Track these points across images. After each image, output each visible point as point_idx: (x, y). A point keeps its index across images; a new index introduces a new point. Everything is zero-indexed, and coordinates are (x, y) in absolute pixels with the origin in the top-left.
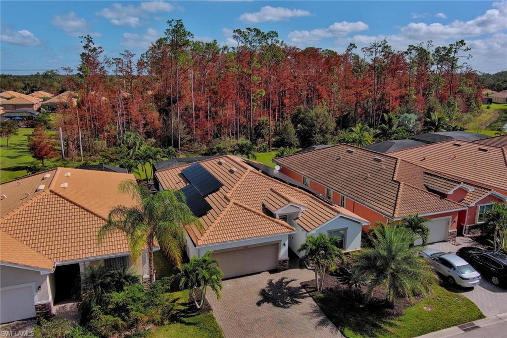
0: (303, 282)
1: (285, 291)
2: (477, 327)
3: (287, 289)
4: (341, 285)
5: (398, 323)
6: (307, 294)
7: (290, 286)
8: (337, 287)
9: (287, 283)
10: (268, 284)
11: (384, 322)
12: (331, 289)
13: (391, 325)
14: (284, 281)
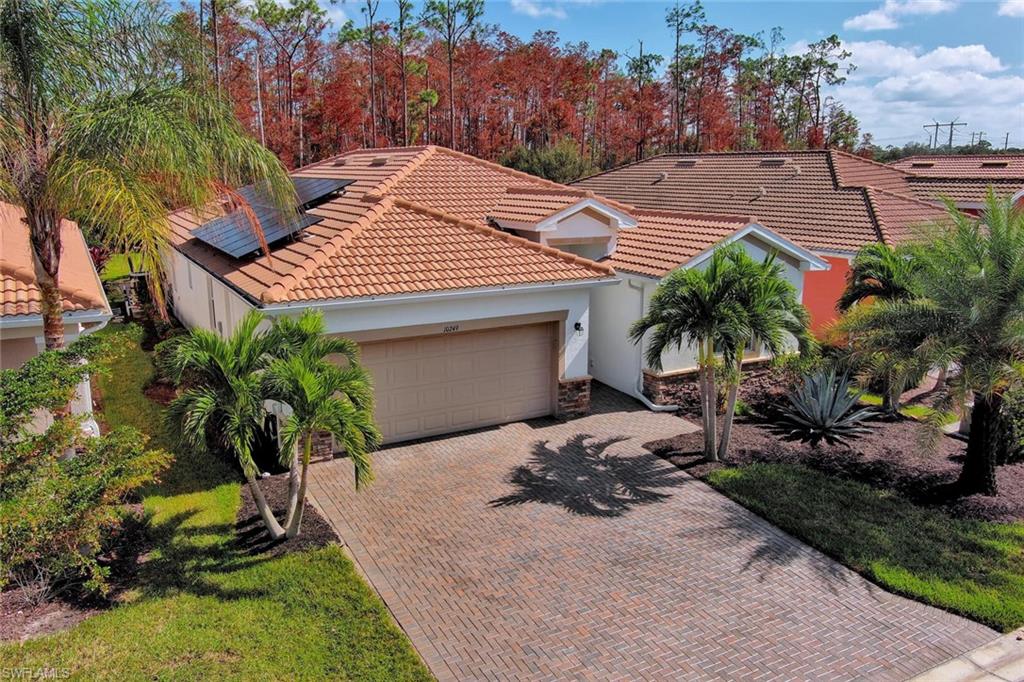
0: (652, 443)
1: (601, 468)
3: (604, 463)
4: (782, 443)
7: (613, 454)
8: (772, 448)
9: (601, 447)
10: (534, 453)
12: (755, 454)
14: (586, 443)
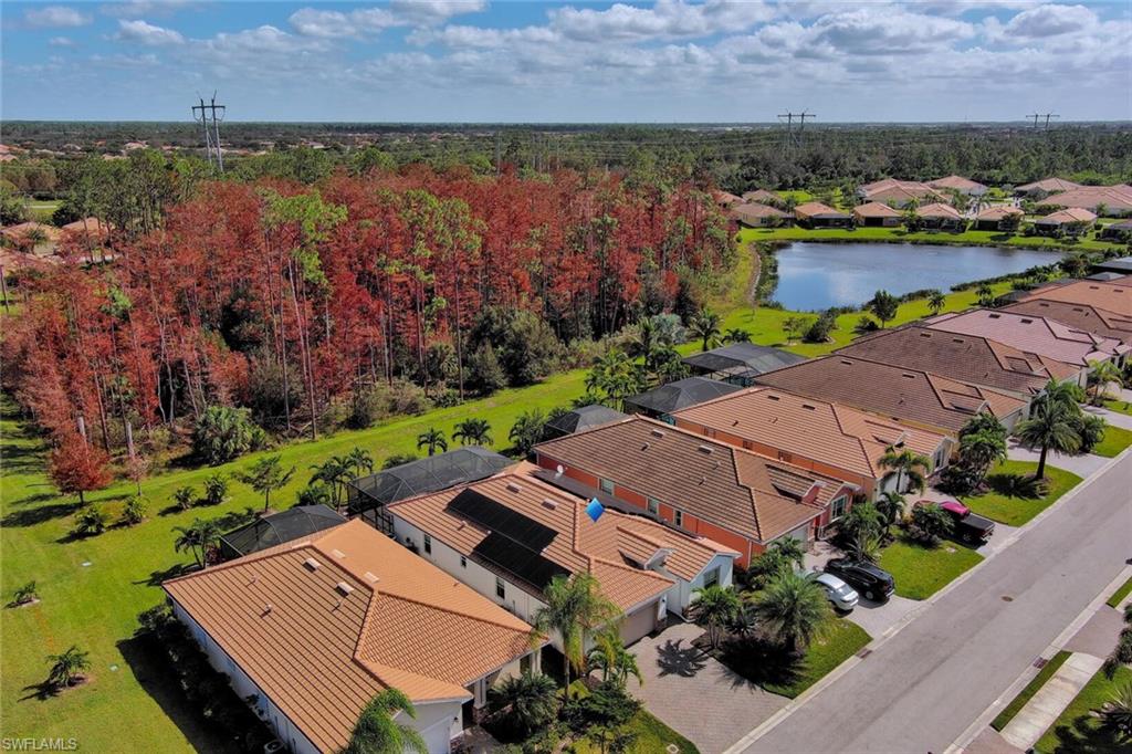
0: (693, 642)
1: (681, 655)
2: (870, 652)
3: (681, 653)
4: (733, 635)
5: (806, 665)
6: (706, 655)
7: (682, 648)
8: (731, 638)
10: (658, 651)
11: (793, 668)
12: (726, 642)
13: (801, 669)
14: (672, 643)
